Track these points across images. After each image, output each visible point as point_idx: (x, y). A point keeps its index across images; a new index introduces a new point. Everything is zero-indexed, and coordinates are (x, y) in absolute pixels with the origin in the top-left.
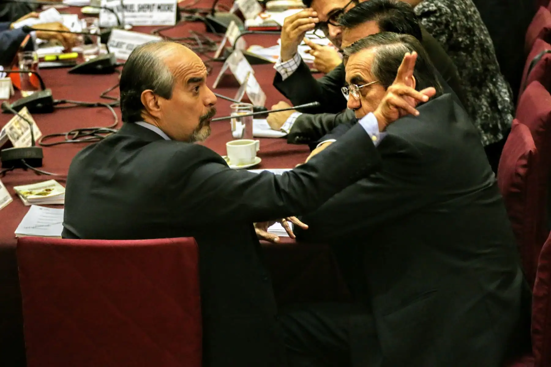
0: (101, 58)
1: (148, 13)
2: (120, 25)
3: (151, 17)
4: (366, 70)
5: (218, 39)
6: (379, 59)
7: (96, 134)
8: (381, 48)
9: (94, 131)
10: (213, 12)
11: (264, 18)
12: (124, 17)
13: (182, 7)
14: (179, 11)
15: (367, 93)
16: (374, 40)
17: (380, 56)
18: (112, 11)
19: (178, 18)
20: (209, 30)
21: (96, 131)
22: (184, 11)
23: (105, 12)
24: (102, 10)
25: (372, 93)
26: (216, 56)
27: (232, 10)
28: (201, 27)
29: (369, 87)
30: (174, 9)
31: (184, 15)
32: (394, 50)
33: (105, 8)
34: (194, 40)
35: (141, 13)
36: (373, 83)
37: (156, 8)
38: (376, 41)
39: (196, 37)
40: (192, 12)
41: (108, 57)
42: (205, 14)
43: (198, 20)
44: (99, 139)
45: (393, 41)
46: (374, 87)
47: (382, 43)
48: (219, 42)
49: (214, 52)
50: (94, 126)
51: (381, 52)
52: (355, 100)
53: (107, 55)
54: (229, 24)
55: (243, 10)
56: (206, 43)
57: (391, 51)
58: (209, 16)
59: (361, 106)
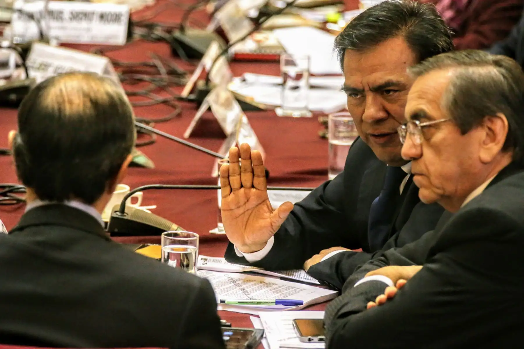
0: (17, 84)
1: (84, 24)
2: (43, 38)
3: (88, 30)
4: (434, 102)
5: (190, 68)
6: (455, 85)
7: (9, 194)
8: (461, 70)
9: (7, 189)
10: (182, 29)
11: (258, 42)
12: (49, 28)
13: (135, 19)
14: (131, 25)
15: (432, 135)
16: (452, 58)
17: (458, 82)
18: (31, 16)
19: (130, 34)
20: (175, 54)
21: (11, 188)
22: (140, 25)
23: (19, 18)
24: (15, 16)
25: (439, 136)
26: (185, 93)
27: (211, 27)
28: (165, 49)
29: (437, 126)
30: (125, 20)
31: (138, 32)
32: (480, 75)
33: (20, 11)
34: (155, 66)
35: (74, 24)
36: (442, 122)
37: (96, 18)
38: (455, 59)
39: (158, 63)
40: (150, 27)
41: (27, 83)
42: (169, 31)
43: (160, 40)
44: (15, 202)
45: (482, 63)
46: (443, 127)
47: (465, 64)
48: (192, 72)
49: (182, 86)
50: (8, 182)
51: (460, 77)
52: (414, 146)
53: (24, 81)
54: (207, 46)
55: (226, 27)
56: (172, 73)
57: (476, 77)
58: (177, 34)
59: (421, 155)
